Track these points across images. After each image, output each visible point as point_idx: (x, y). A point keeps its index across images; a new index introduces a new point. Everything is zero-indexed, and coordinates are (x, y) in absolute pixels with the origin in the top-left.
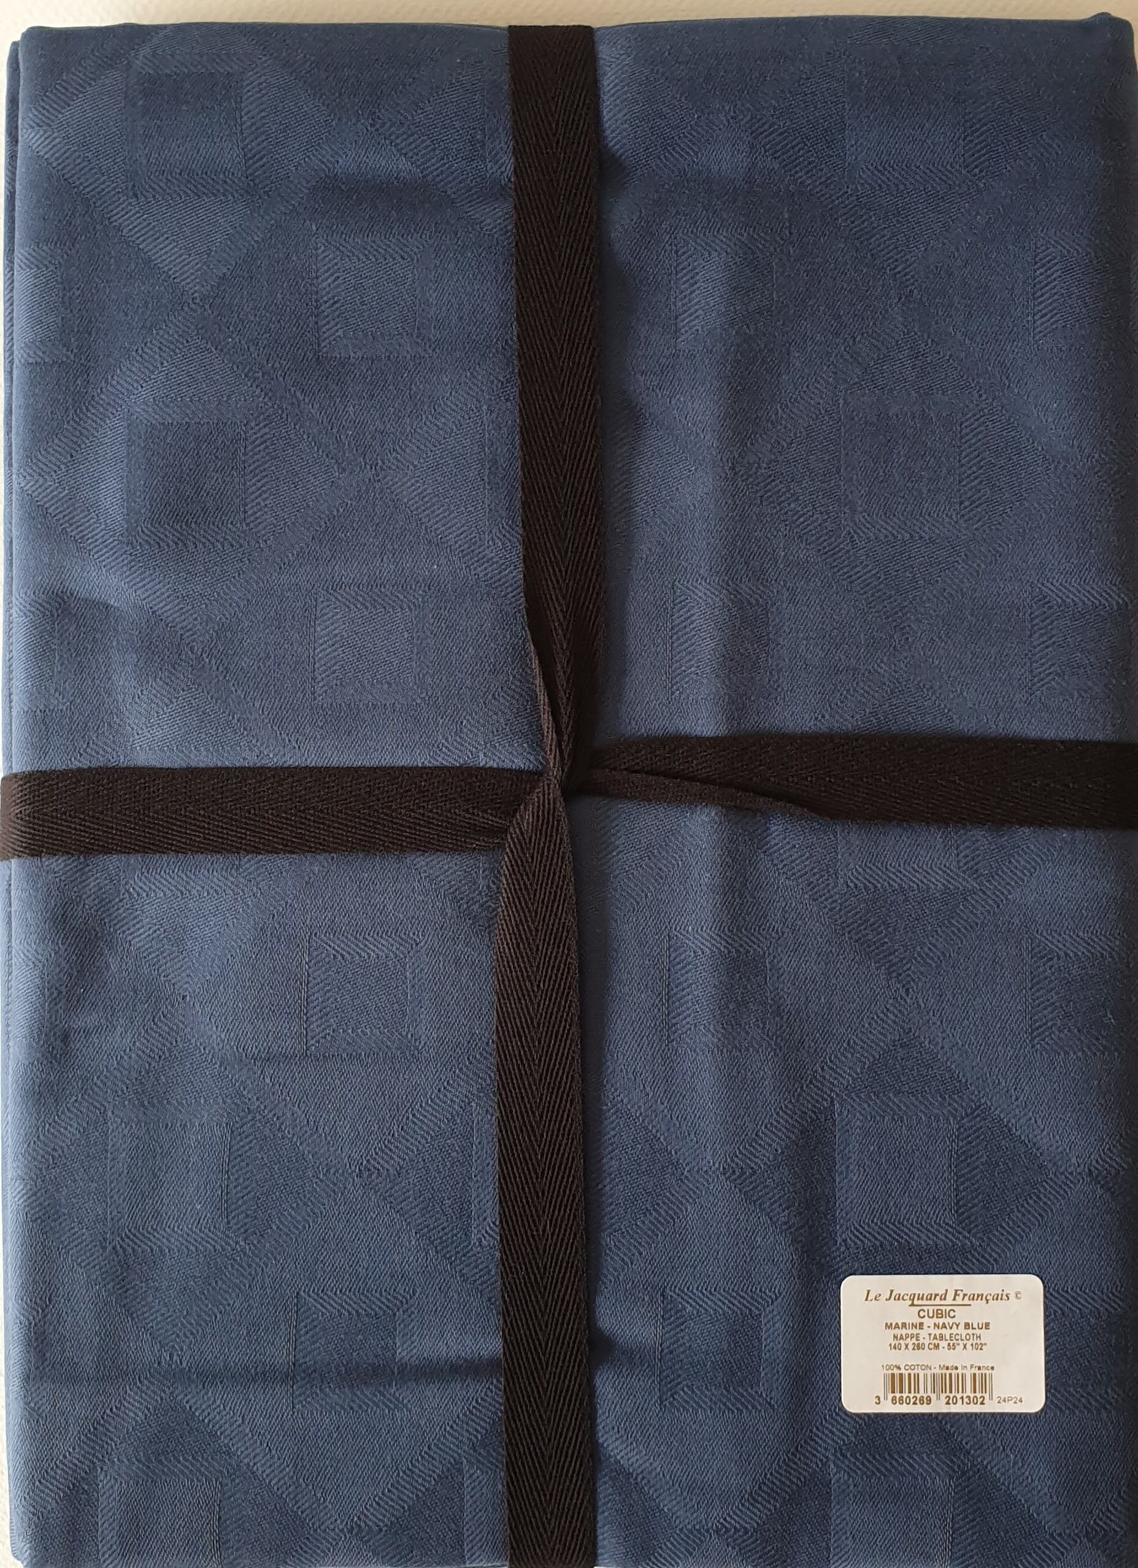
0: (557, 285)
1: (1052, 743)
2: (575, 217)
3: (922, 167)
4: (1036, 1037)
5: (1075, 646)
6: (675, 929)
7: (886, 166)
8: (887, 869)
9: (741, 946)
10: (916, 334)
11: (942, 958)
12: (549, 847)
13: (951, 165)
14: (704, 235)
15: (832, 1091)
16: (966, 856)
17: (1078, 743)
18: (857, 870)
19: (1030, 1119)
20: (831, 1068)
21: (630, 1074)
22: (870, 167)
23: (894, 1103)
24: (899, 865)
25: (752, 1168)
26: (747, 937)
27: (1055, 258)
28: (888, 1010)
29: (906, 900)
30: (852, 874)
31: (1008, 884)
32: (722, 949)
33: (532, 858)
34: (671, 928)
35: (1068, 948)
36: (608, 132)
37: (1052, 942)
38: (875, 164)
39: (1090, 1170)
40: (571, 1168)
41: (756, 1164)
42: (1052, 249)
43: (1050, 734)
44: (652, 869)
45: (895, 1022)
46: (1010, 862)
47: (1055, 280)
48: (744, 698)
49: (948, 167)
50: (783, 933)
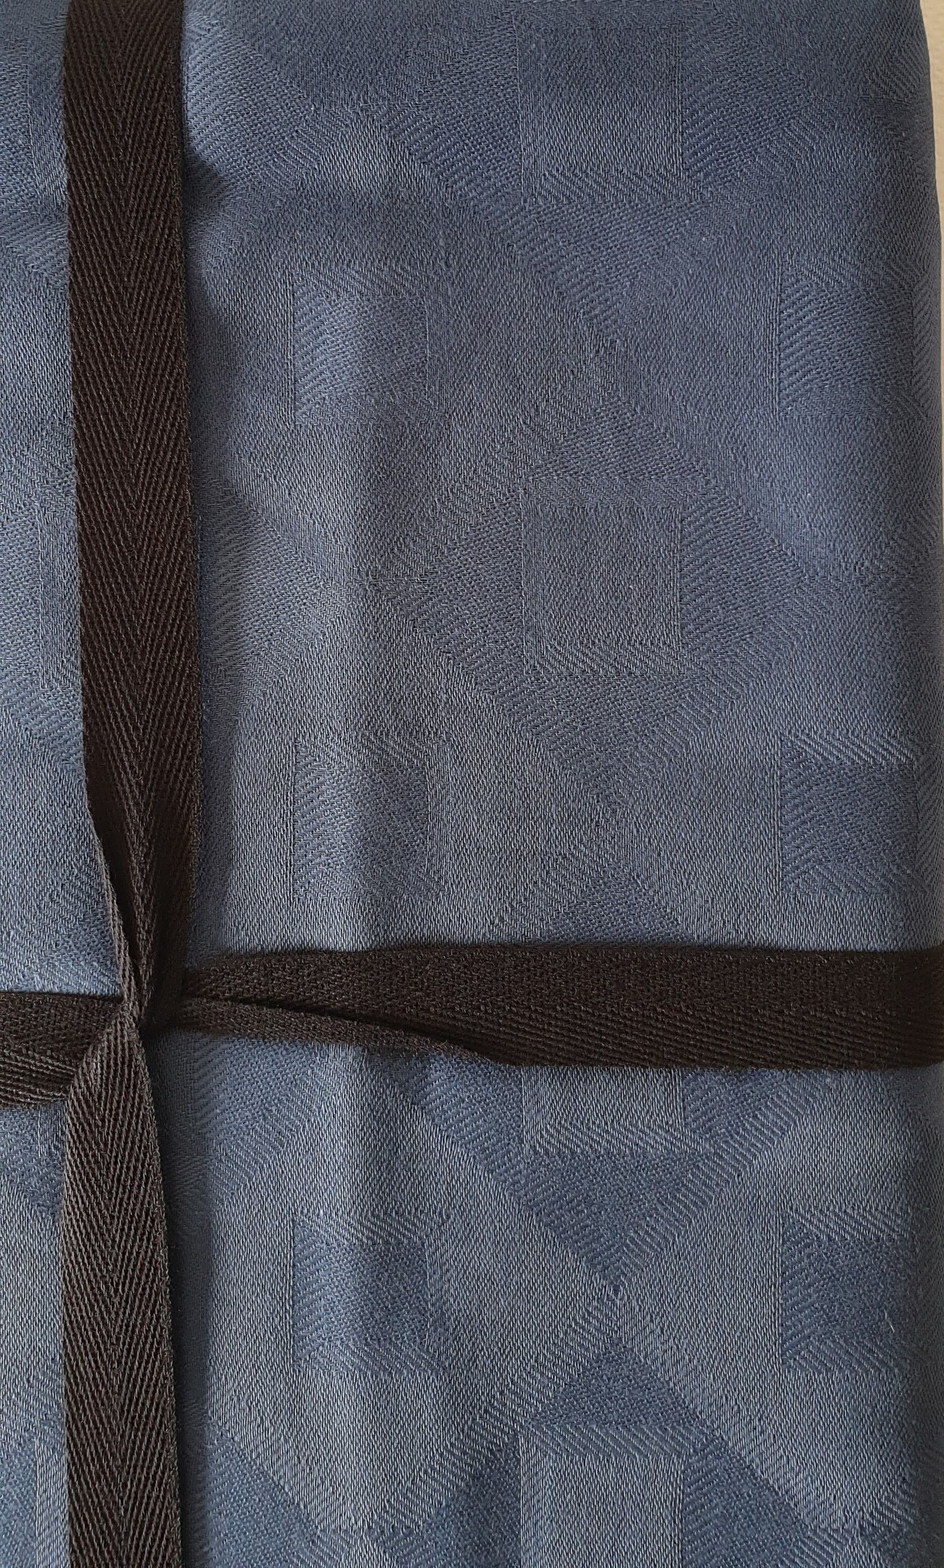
0: (127, 339)
1: (811, 953)
2: (150, 248)
3: (625, 171)
4: (788, 1350)
5: (841, 822)
6: (302, 1212)
7: (577, 171)
8: (589, 1129)
9: (390, 1234)
10: (619, 399)
11: (663, 1245)
12: (125, 1108)
13: (665, 167)
14: (330, 270)
15: (514, 1421)
16: (694, 1111)
17: (846, 954)
18: (547, 1131)
19: (781, 1457)
20: (515, 1393)
21: (243, 1404)
22: (554, 172)
23: (598, 1436)
24: (606, 1124)
25: (408, 1527)
26: (399, 1222)
27: (808, 293)
28: (589, 1314)
29: (615, 1168)
30: (542, 1136)
31: (753, 1145)
32: (365, 1240)
33: (103, 1121)
34: (296, 1210)
35: (832, 1229)
36: (194, 133)
37: (811, 1223)
38: (561, 169)
39: (861, 1526)
40: (163, 1529)
41: (413, 1521)
42: (804, 282)
43: (810, 941)
44: (268, 1132)
45: (598, 1330)
46: (755, 1117)
47: (809, 322)
48: (393, 897)
49: (662, 170)
50: (448, 1217)
